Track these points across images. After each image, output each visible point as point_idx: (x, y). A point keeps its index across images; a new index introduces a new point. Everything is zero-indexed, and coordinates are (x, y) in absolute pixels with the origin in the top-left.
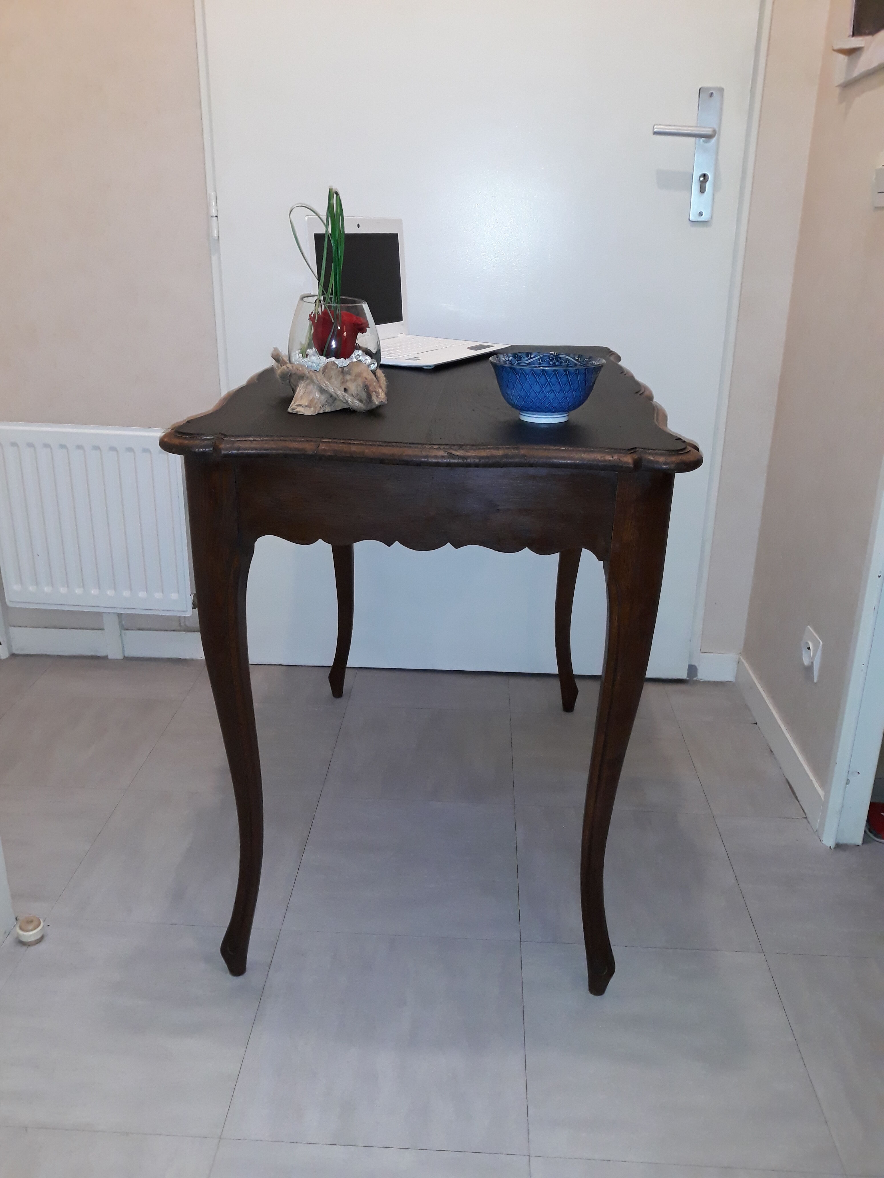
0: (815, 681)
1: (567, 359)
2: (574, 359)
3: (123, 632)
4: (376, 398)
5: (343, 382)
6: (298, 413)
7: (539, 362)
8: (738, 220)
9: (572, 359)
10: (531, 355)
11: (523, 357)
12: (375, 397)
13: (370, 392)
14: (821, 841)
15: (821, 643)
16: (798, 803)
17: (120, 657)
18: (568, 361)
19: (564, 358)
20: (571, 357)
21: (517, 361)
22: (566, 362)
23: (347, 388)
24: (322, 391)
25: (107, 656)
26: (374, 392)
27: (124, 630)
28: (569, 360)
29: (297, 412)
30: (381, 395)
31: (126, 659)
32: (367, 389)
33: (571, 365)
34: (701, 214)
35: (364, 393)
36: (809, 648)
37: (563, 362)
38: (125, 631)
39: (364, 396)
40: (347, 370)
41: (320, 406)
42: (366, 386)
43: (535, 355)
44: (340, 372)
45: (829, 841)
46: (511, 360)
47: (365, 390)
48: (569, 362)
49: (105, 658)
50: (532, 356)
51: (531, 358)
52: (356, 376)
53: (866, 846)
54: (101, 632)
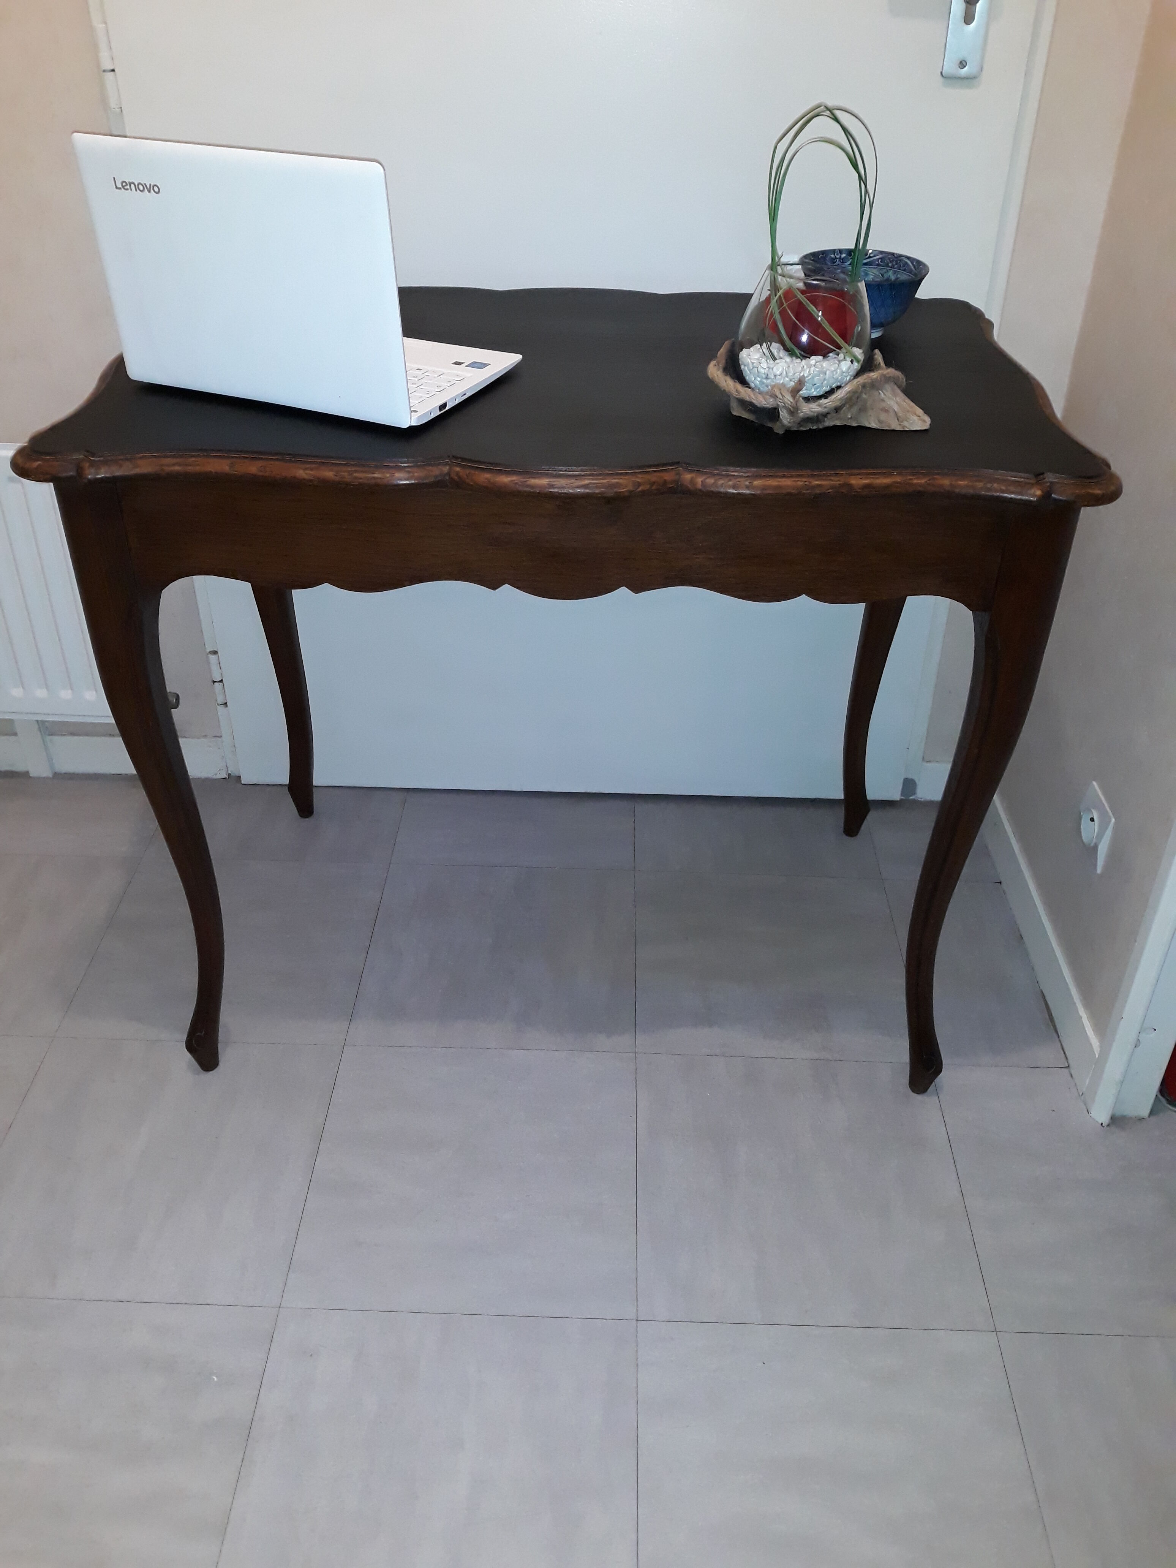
0: (1099, 871)
3: (48, 738)
8: (1028, 74)
14: (1088, 1113)
15: (1113, 819)
16: (1057, 1039)
17: (47, 773)
25: (28, 772)
27: (49, 735)
31: (57, 776)
34: (962, 64)
36: (1092, 820)
38: (51, 737)
45: (1101, 1115)
49: (25, 775)
53: (1153, 1118)
54: (13, 738)
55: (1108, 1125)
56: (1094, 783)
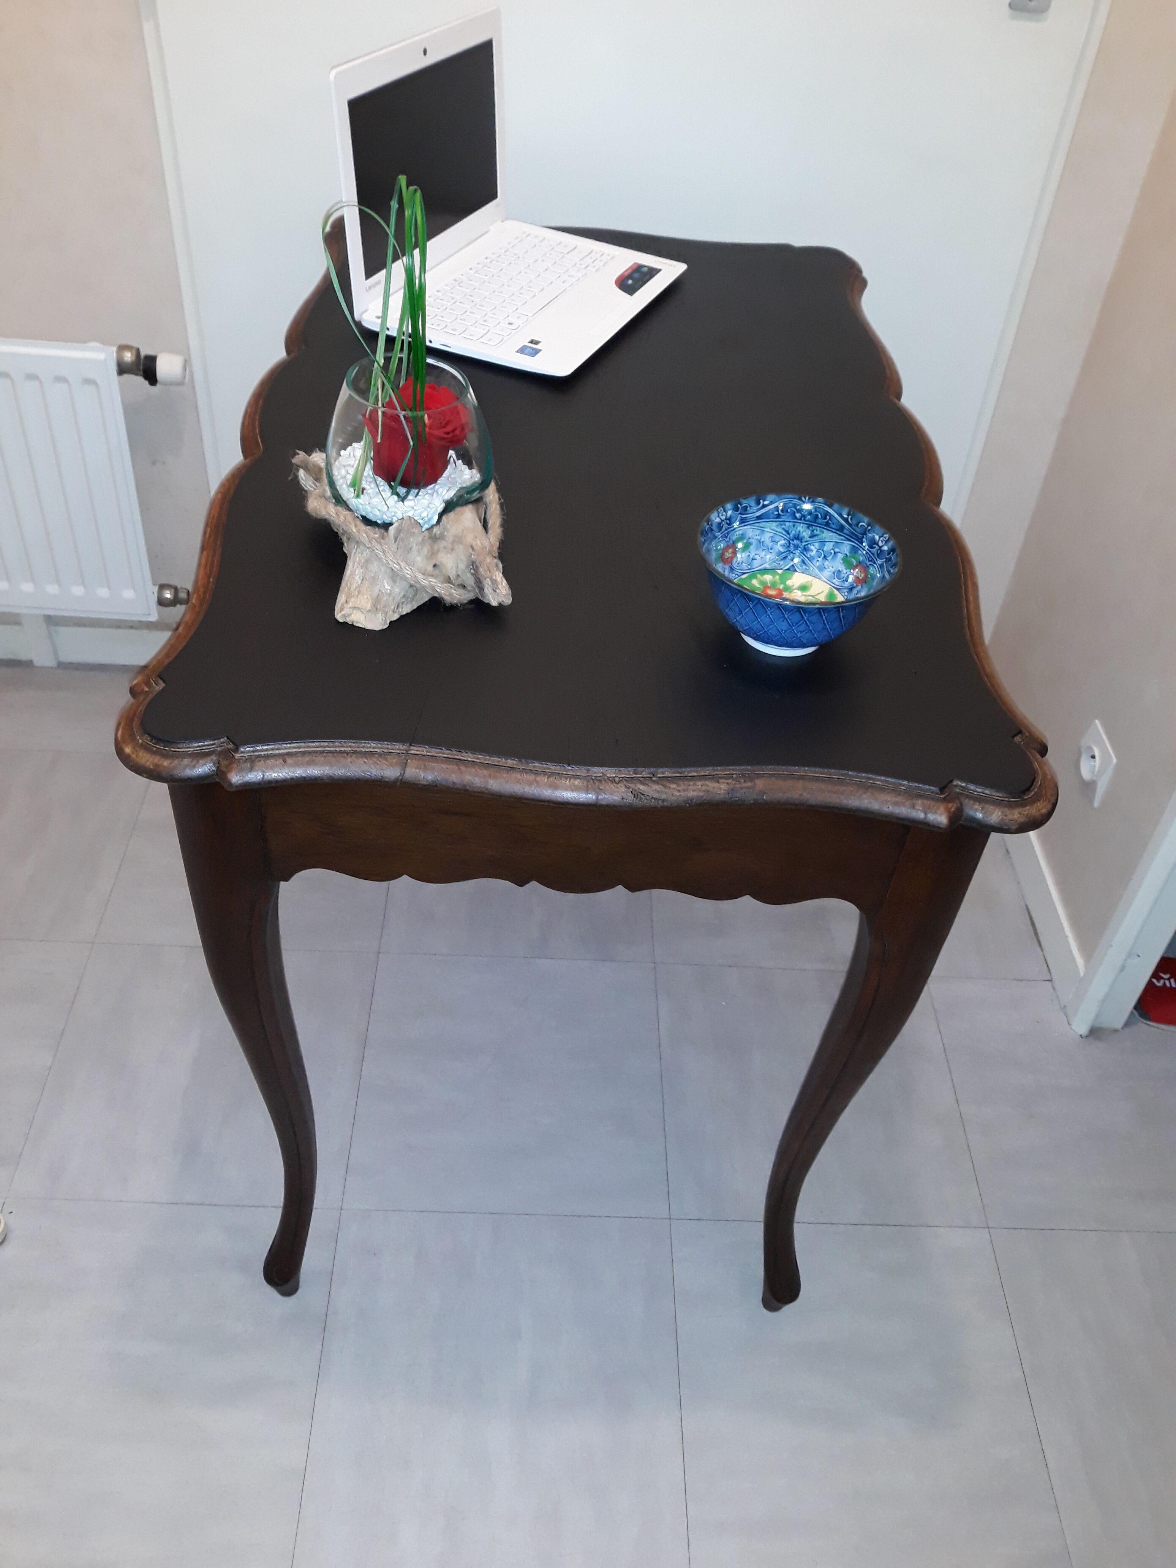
0: (1096, 805)
1: (827, 511)
2: (841, 515)
3: (53, 628)
4: (493, 591)
5: (433, 554)
6: (354, 625)
7: (776, 513)
9: (836, 515)
10: (764, 501)
11: (750, 506)
12: (490, 590)
13: (480, 577)
14: (1070, 1025)
15: (1115, 761)
16: (1041, 953)
17: (50, 662)
18: (828, 517)
19: (821, 511)
20: (834, 511)
21: (740, 515)
22: (825, 518)
23: (438, 563)
24: (394, 576)
25: (31, 662)
26: (488, 579)
27: (55, 626)
28: (831, 515)
29: (353, 622)
30: (500, 587)
31: (61, 665)
32: (474, 570)
33: (833, 526)
35: (469, 575)
36: (1093, 757)
37: (820, 516)
38: (57, 629)
39: (470, 581)
40: (439, 532)
41: (392, 607)
42: (473, 563)
43: (771, 500)
44: (427, 538)
45: (1081, 1027)
46: (730, 516)
47: (472, 571)
48: (830, 519)
49: (29, 664)
50: (766, 503)
51: (764, 506)
52: (454, 542)
53: (1127, 1030)
54: (17, 628)
55: (1087, 1037)
56: (1097, 721)
